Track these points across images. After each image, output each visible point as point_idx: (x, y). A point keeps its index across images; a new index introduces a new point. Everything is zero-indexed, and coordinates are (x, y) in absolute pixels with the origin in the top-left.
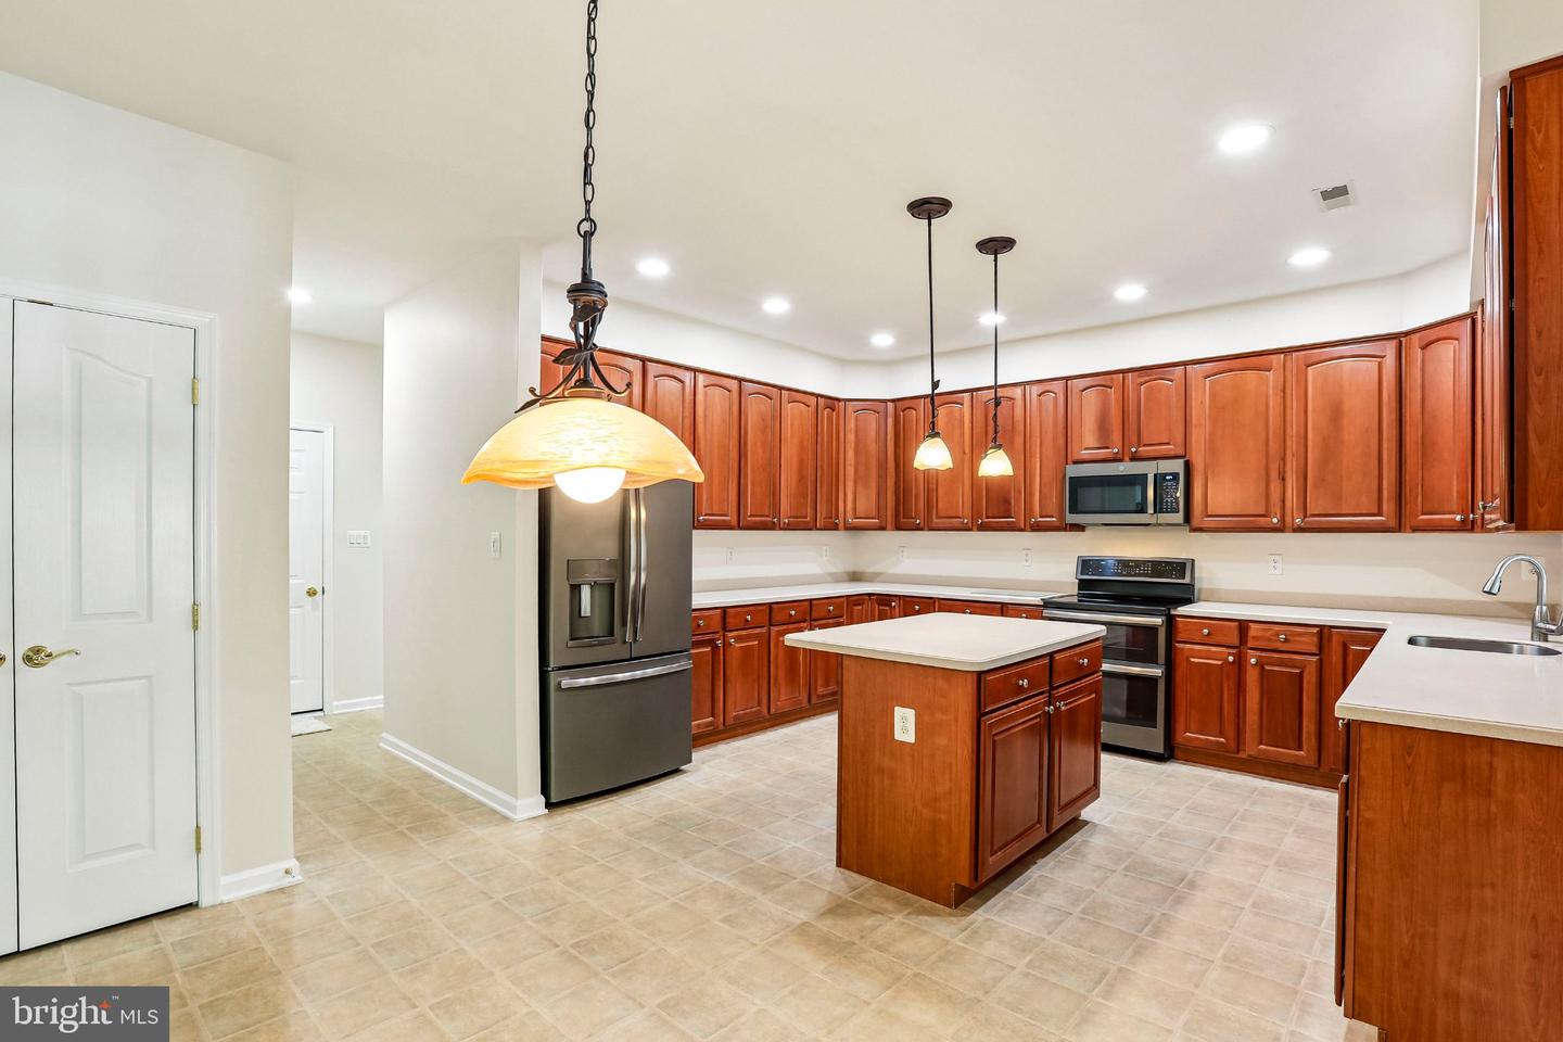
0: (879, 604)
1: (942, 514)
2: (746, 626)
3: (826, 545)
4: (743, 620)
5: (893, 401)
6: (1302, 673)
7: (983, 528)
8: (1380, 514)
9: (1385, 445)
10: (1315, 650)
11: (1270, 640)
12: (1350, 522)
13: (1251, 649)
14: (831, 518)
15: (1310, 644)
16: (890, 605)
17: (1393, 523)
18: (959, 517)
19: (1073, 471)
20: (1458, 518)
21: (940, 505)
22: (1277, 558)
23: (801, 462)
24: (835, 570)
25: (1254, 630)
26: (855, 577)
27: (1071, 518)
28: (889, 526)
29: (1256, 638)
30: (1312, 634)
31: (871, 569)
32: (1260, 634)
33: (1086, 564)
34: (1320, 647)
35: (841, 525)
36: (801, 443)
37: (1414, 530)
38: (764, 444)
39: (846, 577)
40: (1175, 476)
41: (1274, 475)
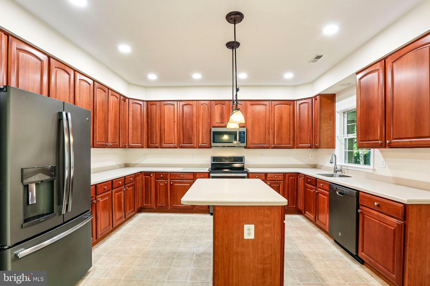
0: (145, 175)
1: (165, 143)
2: (105, 191)
3: (117, 154)
4: (103, 189)
5: (146, 101)
6: (279, 186)
7: (181, 147)
8: (290, 144)
9: (291, 127)
10: (282, 179)
11: (272, 178)
12: (284, 146)
13: (268, 180)
14: (124, 143)
15: (281, 178)
16: (150, 176)
17: (293, 146)
18: (173, 144)
19: (214, 130)
20: (310, 145)
21: (165, 140)
22: (262, 155)
23: (115, 120)
24: (120, 163)
25: (269, 175)
26: (127, 166)
27: (213, 144)
28: (145, 147)
29: (269, 177)
30: (282, 175)
31: (133, 163)
32: (270, 176)
33: (214, 159)
34: (284, 179)
35: (127, 146)
36: (115, 112)
37: (297, 148)
38: (103, 111)
39: (123, 166)
40: (244, 132)
41: (267, 133)
